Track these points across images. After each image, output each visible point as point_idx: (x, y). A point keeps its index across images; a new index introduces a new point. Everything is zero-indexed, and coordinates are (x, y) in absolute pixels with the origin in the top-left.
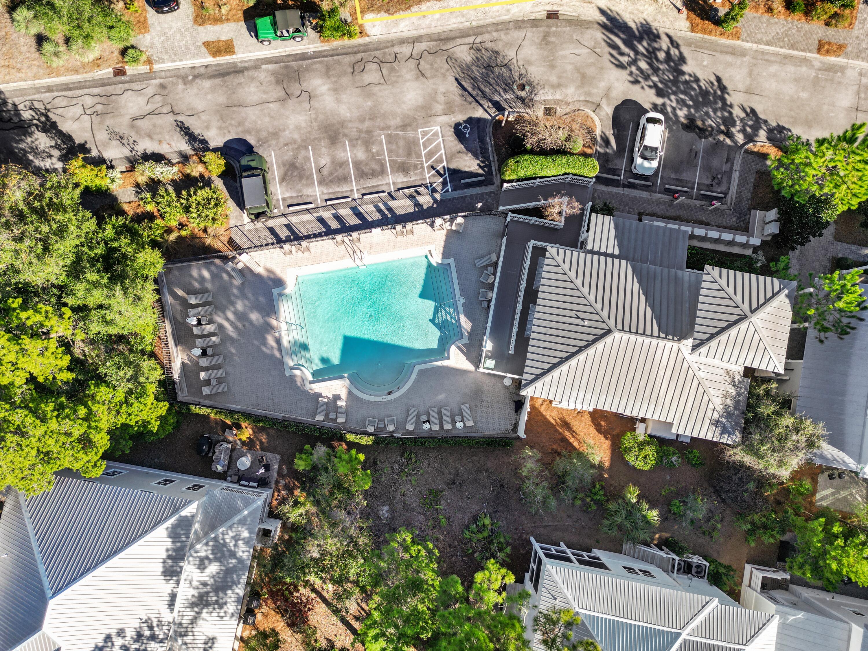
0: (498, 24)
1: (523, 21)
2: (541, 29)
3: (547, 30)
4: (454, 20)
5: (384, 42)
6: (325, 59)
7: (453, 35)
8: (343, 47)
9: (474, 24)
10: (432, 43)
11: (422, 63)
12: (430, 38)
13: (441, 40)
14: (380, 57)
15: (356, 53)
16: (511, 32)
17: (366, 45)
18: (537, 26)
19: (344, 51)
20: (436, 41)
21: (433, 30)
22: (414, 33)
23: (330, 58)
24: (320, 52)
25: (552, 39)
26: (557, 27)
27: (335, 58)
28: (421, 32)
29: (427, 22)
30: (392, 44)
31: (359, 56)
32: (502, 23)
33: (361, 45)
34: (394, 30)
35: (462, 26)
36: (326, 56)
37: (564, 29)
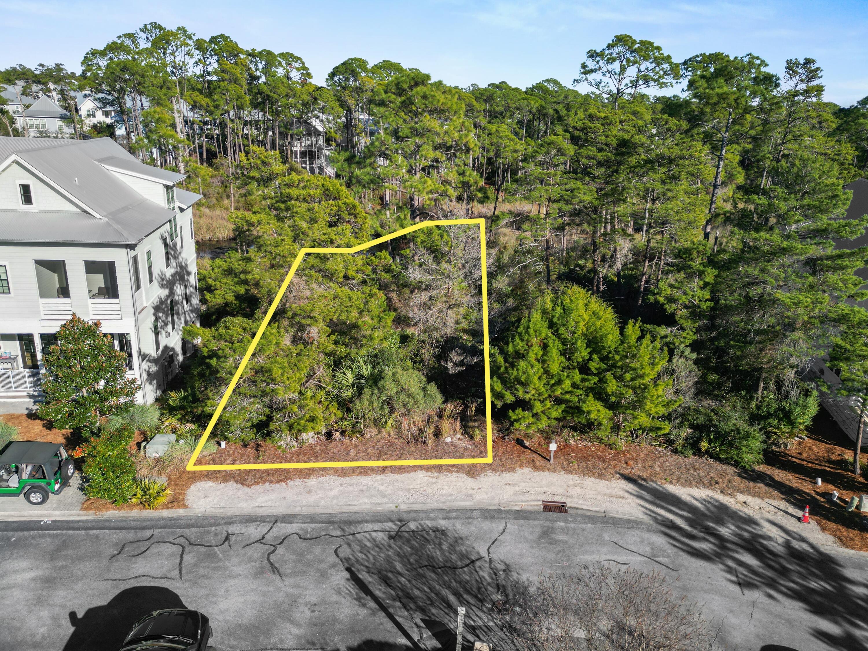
0: (450, 511)
1: (499, 511)
2: (536, 522)
3: (547, 524)
4: (366, 500)
5: (215, 518)
6: (71, 532)
7: (358, 518)
8: (124, 520)
9: (403, 507)
10: (313, 525)
11: (280, 550)
12: (311, 518)
13: (331, 522)
14: (193, 538)
15: (144, 528)
16: (475, 522)
17: (172, 519)
18: (526, 518)
19: (122, 524)
20: (322, 523)
21: (319, 510)
22: (282, 511)
23: (83, 532)
24: (68, 522)
25: (562, 537)
26: (566, 521)
27: (92, 532)
28: (297, 510)
29: (312, 499)
30: (230, 521)
31: (148, 533)
32: (456, 510)
33: (163, 519)
34: (243, 505)
35: (378, 508)
36: (77, 529)
37: (583, 526)
